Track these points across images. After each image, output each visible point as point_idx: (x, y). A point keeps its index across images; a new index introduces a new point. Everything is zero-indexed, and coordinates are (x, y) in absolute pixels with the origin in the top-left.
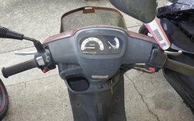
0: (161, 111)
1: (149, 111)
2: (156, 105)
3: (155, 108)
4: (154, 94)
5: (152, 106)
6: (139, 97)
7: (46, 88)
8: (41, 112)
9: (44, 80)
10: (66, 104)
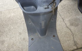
0: (73, 27)
1: (67, 27)
2: (70, 24)
3: (70, 25)
4: (70, 19)
5: (68, 24)
6: (62, 20)
7: (12, 14)
8: (10, 27)
9: (11, 10)
10: (24, 23)
